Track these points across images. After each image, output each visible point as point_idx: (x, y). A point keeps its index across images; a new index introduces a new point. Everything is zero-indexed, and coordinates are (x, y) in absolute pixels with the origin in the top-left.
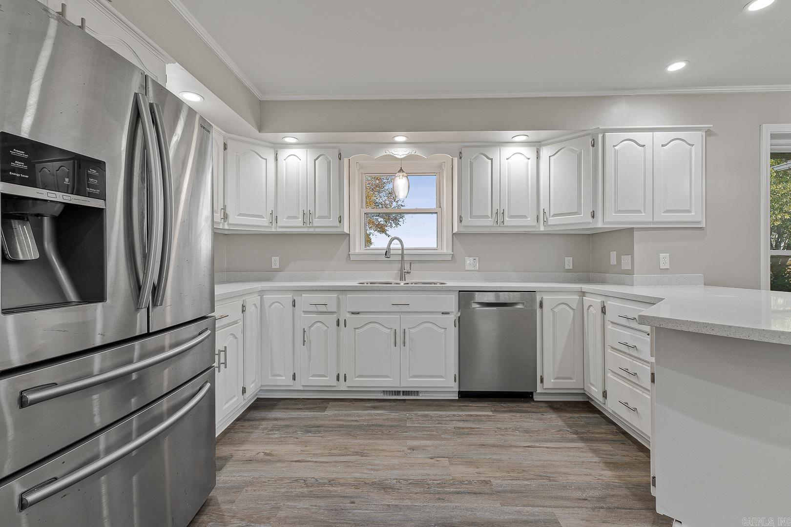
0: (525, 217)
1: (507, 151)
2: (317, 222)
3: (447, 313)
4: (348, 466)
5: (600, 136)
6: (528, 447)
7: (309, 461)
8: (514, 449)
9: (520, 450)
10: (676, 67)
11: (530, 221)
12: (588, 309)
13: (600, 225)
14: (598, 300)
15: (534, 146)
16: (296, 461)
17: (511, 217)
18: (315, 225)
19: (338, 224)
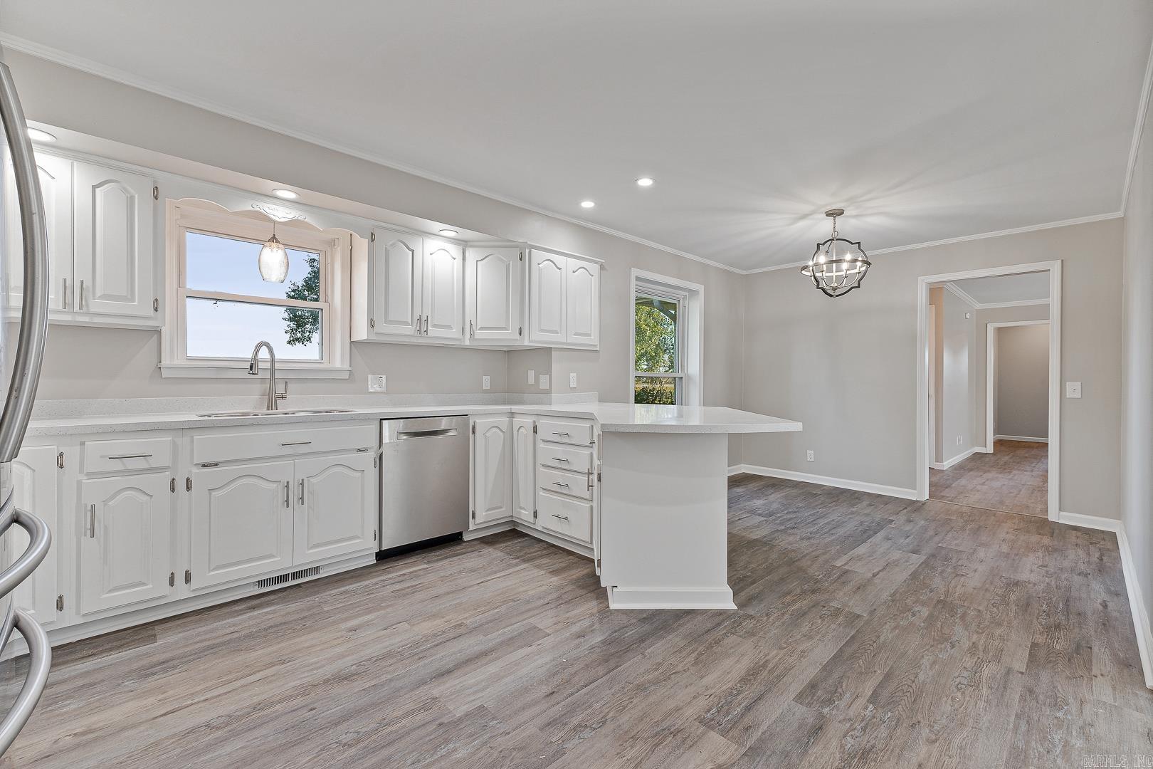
0: (450, 327)
1: (431, 245)
2: (96, 305)
3: (365, 450)
4: (270, 682)
5: (527, 251)
6: (482, 583)
7: (192, 704)
8: (470, 589)
9: (476, 587)
10: (588, 205)
11: (454, 333)
12: (518, 431)
13: (526, 343)
14: (529, 421)
15: (459, 244)
16: (163, 715)
17: (435, 326)
18: (93, 309)
19: (151, 312)
